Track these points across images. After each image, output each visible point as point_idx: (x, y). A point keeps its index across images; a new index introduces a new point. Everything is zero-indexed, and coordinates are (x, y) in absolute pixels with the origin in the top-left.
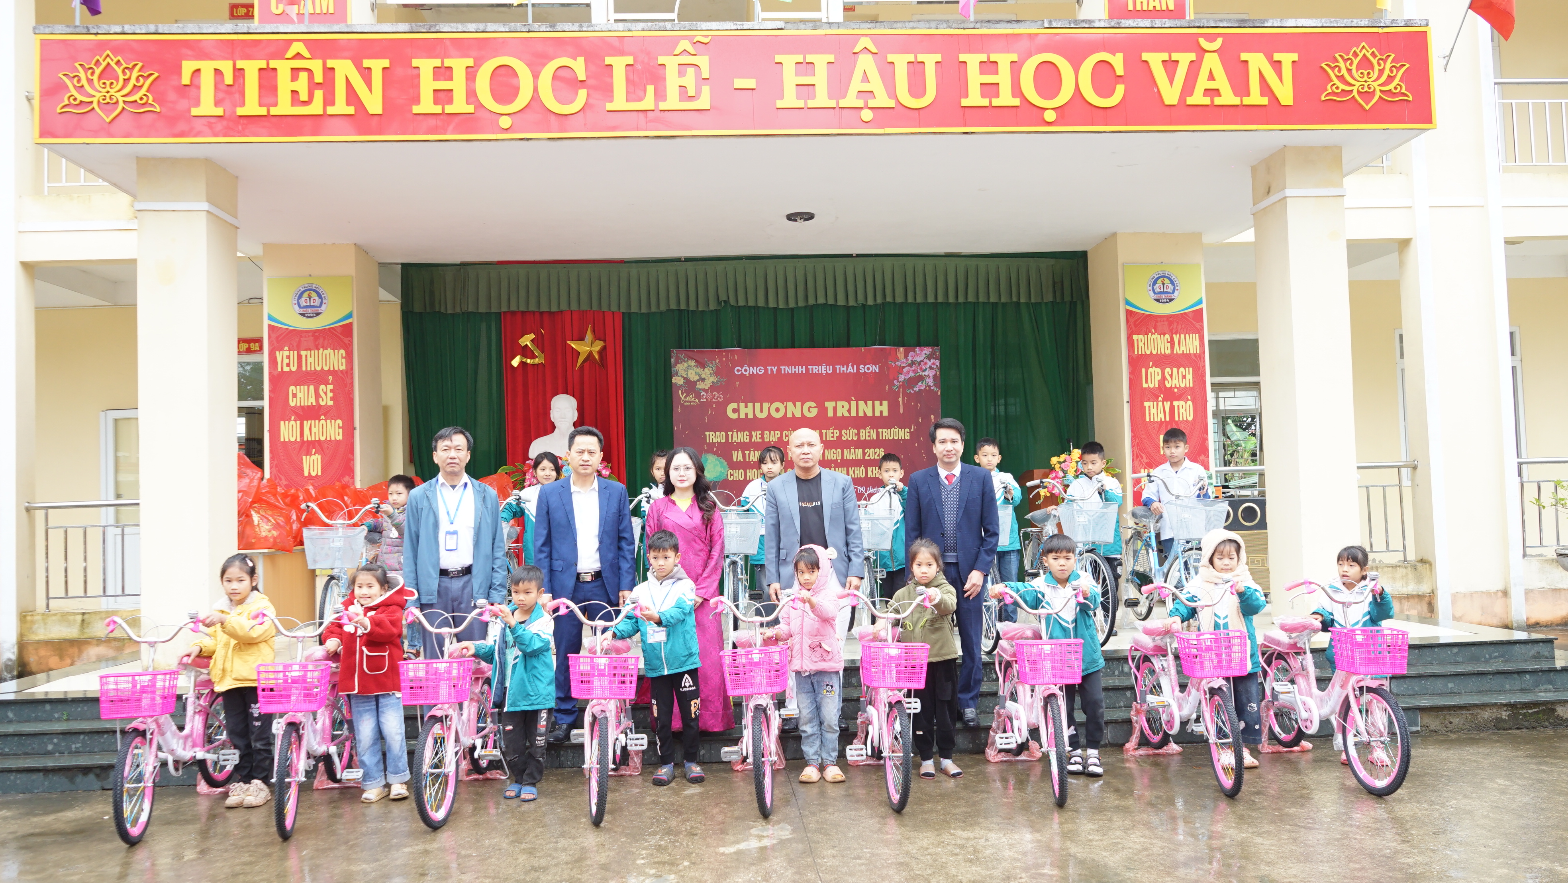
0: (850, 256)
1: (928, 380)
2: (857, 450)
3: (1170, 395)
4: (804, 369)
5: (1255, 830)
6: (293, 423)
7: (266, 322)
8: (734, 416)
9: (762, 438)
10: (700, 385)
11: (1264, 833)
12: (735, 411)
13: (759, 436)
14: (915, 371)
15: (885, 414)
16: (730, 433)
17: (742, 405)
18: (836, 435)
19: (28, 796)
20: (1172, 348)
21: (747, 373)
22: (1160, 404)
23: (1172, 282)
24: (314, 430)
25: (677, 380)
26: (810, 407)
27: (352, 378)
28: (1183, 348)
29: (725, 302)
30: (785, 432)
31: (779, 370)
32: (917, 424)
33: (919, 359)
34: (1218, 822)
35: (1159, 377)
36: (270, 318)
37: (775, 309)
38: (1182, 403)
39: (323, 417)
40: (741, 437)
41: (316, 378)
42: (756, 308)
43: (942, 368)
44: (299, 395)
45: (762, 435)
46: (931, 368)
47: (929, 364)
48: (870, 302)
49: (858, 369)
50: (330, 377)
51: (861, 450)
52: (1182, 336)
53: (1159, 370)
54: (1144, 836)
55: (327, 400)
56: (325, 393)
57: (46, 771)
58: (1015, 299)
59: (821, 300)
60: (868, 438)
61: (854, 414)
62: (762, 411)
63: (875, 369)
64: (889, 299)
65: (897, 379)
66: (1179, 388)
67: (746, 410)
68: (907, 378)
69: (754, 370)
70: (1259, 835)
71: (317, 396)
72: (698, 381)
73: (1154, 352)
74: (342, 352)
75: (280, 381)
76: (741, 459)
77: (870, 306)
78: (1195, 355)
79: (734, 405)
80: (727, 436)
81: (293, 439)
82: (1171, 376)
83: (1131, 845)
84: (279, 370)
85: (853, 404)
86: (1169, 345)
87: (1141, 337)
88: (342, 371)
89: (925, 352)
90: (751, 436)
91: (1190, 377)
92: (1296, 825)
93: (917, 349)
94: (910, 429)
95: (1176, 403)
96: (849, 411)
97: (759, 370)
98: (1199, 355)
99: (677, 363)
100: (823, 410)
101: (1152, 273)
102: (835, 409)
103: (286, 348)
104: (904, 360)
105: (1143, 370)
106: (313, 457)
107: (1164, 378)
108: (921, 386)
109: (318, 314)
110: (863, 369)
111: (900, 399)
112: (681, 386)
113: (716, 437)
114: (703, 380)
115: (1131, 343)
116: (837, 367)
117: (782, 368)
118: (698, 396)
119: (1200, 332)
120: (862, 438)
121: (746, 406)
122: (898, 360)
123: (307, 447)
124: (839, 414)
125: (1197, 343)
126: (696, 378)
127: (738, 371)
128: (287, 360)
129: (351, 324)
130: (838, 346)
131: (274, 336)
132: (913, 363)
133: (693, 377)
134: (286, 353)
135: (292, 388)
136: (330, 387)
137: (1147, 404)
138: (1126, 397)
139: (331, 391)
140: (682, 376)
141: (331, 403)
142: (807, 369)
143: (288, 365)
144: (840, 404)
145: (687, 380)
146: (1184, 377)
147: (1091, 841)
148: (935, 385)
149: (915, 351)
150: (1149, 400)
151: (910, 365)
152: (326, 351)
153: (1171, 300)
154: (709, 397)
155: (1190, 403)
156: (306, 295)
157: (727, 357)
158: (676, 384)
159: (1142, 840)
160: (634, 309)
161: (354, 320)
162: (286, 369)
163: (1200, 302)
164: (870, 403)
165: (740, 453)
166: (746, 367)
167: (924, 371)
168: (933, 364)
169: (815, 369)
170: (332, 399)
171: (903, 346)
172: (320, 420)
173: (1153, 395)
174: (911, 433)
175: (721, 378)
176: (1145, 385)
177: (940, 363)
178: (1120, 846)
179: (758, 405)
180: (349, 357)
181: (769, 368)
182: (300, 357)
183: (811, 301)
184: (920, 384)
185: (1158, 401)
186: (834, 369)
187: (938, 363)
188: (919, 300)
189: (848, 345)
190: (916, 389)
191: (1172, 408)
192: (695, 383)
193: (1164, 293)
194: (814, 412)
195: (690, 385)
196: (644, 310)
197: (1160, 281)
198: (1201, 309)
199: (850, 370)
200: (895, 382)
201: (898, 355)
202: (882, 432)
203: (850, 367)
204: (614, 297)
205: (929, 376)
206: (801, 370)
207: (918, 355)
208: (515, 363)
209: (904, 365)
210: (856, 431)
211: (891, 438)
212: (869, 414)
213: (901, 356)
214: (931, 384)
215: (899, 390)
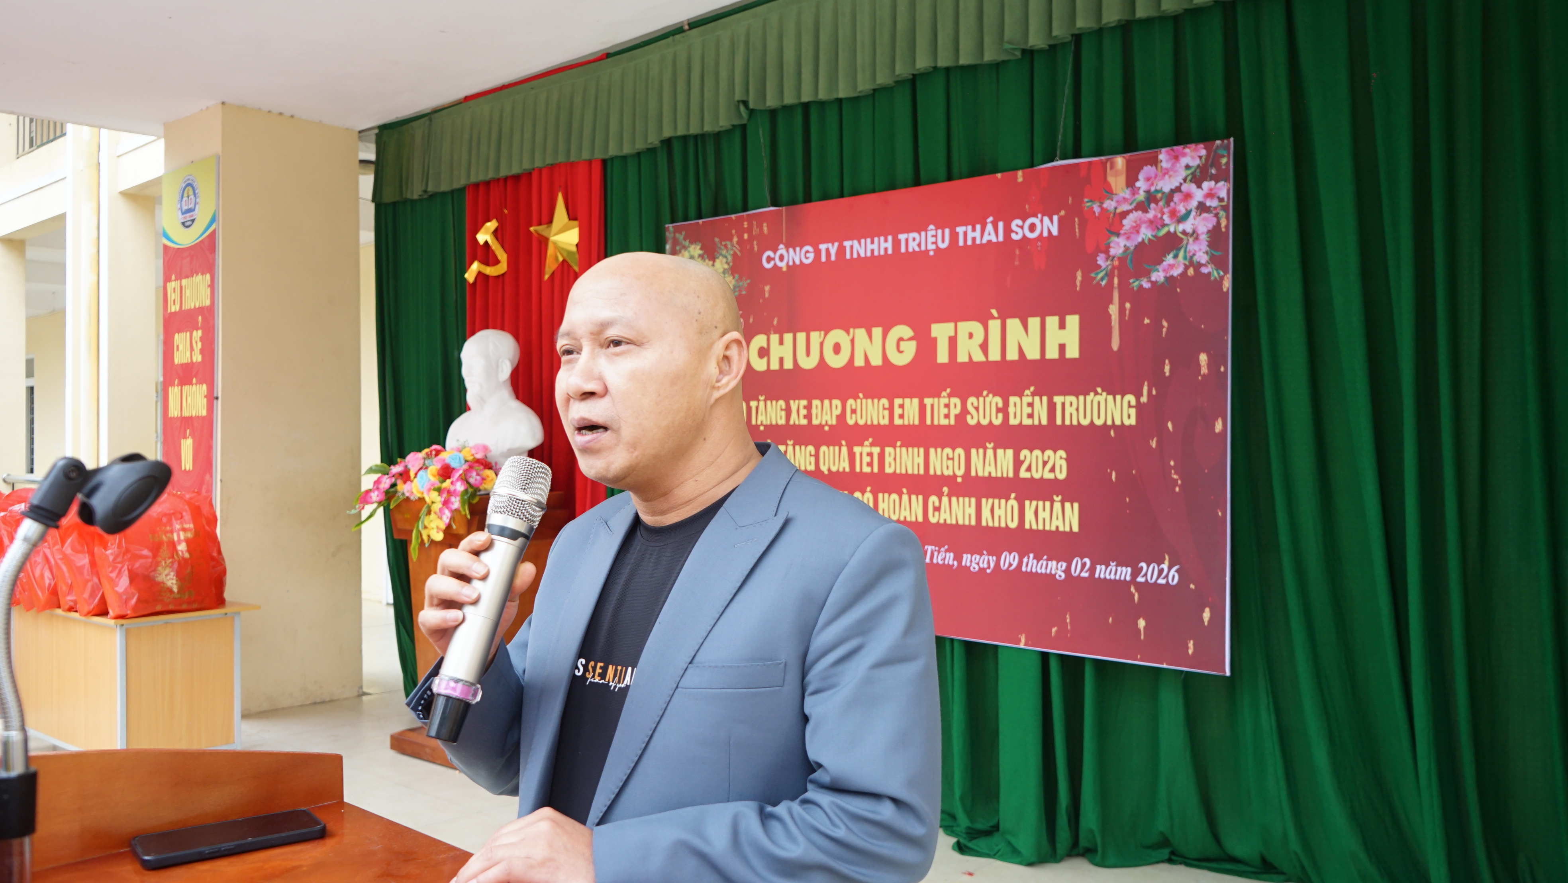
1: (1192, 247)
2: (1000, 452)
4: (889, 245)
9: (808, 416)
12: (763, 353)
13: (803, 412)
14: (1156, 224)
15: (1073, 352)
16: (753, 404)
17: (772, 339)
18: (955, 411)
21: (782, 265)
26: (901, 339)
27: (215, 316)
29: (745, 104)
30: (851, 402)
31: (841, 250)
32: (1157, 380)
33: (1166, 185)
36: (164, 234)
40: (773, 413)
42: (802, 106)
43: (1236, 205)
45: (808, 408)
46: (1202, 208)
47: (1198, 195)
49: (1008, 231)
51: (1010, 452)
60: (1027, 422)
61: (995, 355)
62: (808, 352)
63: (1049, 226)
65: (1106, 251)
67: (782, 351)
68: (1131, 245)
69: (795, 256)
74: (205, 278)
77: (1042, 51)
79: (761, 340)
84: (172, 308)
85: (995, 326)
88: (207, 308)
89: (1184, 161)
90: (787, 412)
93: (1163, 156)
94: (1138, 396)
96: (984, 347)
97: (803, 255)
100: (926, 345)
102: (953, 342)
104: (1126, 193)
108: (1173, 265)
109: (193, 221)
110: (1020, 230)
111: (1113, 310)
116: (960, 230)
117: (846, 244)
120: (1013, 421)
121: (782, 342)
122: (1109, 192)
124: (962, 358)
127: (769, 259)
129: (216, 229)
132: (1151, 198)
139: (201, 339)
142: (896, 243)
144: (965, 327)
148: (1213, 260)
149: (1155, 162)
151: (1142, 207)
152: (197, 278)
156: (186, 193)
157: (750, 230)
160: (615, 148)
161: (219, 223)
164: (1034, 322)
166: (782, 250)
167: (1181, 220)
168: (1210, 195)
169: (912, 241)
171: (1122, 149)
174: (1139, 407)
175: (740, 278)
177: (1235, 192)
179: (800, 338)
180: (213, 285)
181: (824, 247)
184: (1169, 259)
186: (954, 236)
187: (1224, 189)
189: (989, 169)
190: (1158, 276)
194: (910, 351)
196: (628, 148)
199: (990, 235)
200: (1101, 260)
201: (1111, 179)
202: (1063, 404)
203: (990, 227)
204: (587, 131)
205: (1195, 234)
206: (882, 246)
207: (1166, 172)
208: (470, 276)
209: (1125, 207)
210: (999, 400)
211: (1085, 422)
212: (1033, 354)
213: (1117, 181)
214: (1202, 257)
215: (1110, 282)
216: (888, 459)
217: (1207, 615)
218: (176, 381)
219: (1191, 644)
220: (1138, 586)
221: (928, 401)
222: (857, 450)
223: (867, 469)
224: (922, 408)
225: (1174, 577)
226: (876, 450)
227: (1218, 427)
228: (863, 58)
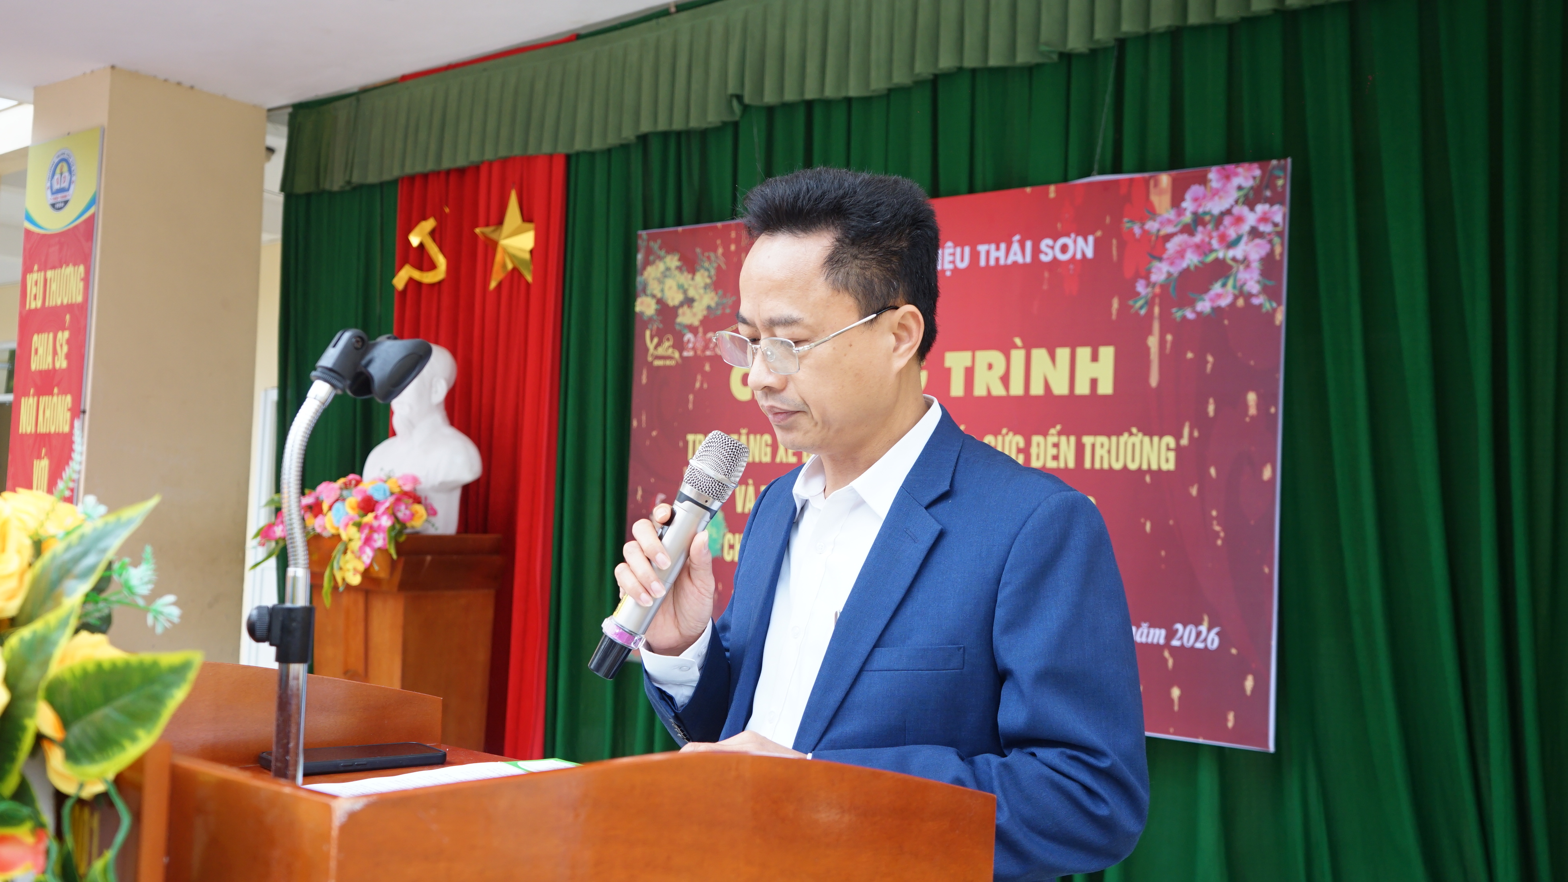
1: (1243, 275)
14: (1203, 249)
15: (1106, 388)
25: (645, 306)
27: (89, 317)
32: (1200, 420)
33: (1216, 207)
39: (56, 390)
40: (756, 449)
43: (1293, 231)
46: (1255, 233)
47: (1251, 219)
49: (1036, 251)
50: (68, 317)
56: (62, 347)
60: (1051, 464)
61: (1017, 389)
63: (1085, 247)
65: (1147, 276)
68: (1175, 271)
72: (681, 305)
74: (81, 268)
85: (1018, 356)
88: (79, 305)
89: (1236, 181)
93: (1213, 175)
94: (1178, 437)
96: (1005, 379)
99: (647, 263)
102: (969, 373)
104: (1171, 214)
108: (1221, 295)
109: (66, 203)
110: (1049, 250)
111: (1153, 342)
112: (650, 319)
116: (983, 249)
118: (679, 345)
122: (1151, 212)
124: (979, 391)
126: (678, 298)
132: (1199, 220)
133: (674, 298)
140: (654, 296)
144: (984, 357)
145: (660, 301)
148: (1265, 290)
149: (1203, 181)
151: (1189, 230)
152: (67, 269)
154: (700, 345)
156: (58, 170)
157: (737, 241)
158: (642, 313)
160: (582, 142)
164: (1063, 353)
165: (751, 490)
167: (1231, 245)
168: (1264, 219)
170: (67, 356)
171: (1168, 166)
174: (1179, 450)
175: (724, 295)
177: (1292, 216)
180: (87, 280)
184: (1217, 288)
186: (975, 255)
187: (1279, 214)
189: (1018, 182)
190: (1204, 306)
192: (675, 311)
195: (667, 317)
196: (597, 143)
199: (1018, 254)
200: (1140, 287)
201: (1155, 198)
202: (1093, 446)
203: (1016, 247)
204: (549, 122)
205: (1245, 262)
207: (1215, 193)
208: (400, 280)
209: (1169, 229)
210: (1020, 438)
211: (1117, 466)
212: (1060, 388)
213: (1161, 200)
214: (1253, 286)
215: (1150, 313)
217: (1249, 683)
218: (32, 391)
219: (1231, 717)
220: (1174, 651)
225: (1213, 641)
227: (1267, 473)
228: (878, 53)
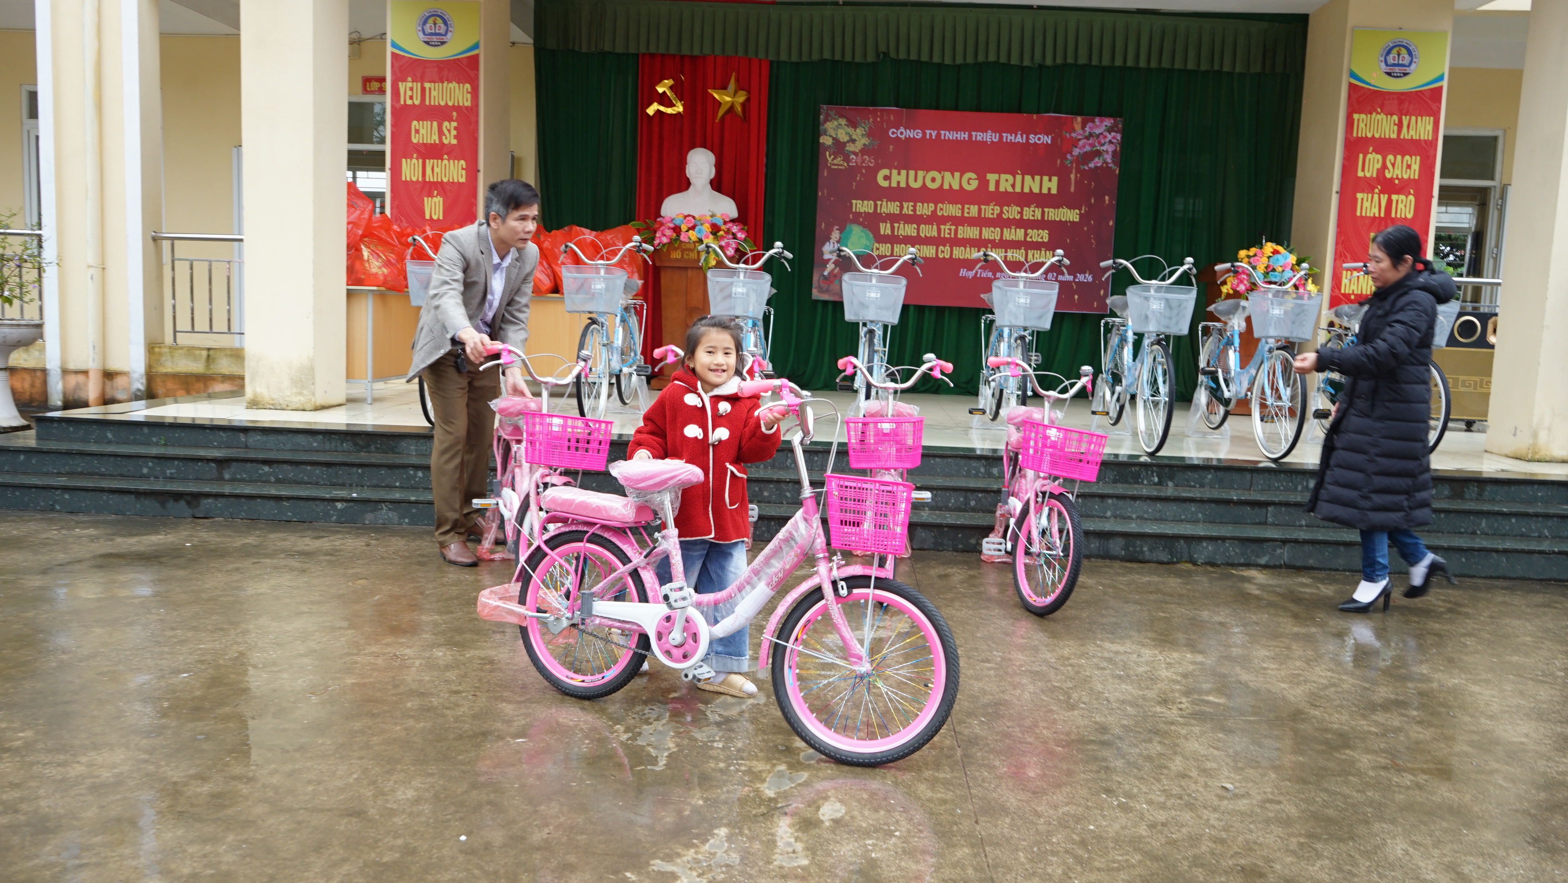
0: (1030, 7)
1: (1106, 156)
2: (1018, 230)
3: (1390, 187)
4: (966, 136)
5: (1469, 676)
6: (414, 161)
7: (389, 49)
8: (884, 184)
9: (914, 210)
10: (850, 147)
11: (1480, 681)
12: (886, 178)
13: (911, 208)
14: (1093, 145)
15: (1054, 191)
16: (879, 203)
17: (895, 172)
18: (997, 212)
19: (119, 517)
20: (1399, 131)
21: (903, 137)
22: (1376, 196)
23: (1410, 53)
24: (436, 170)
25: (826, 140)
26: (970, 179)
27: (477, 116)
28: (1412, 132)
29: (884, 53)
30: (940, 205)
31: (939, 135)
32: (1089, 205)
33: (1098, 131)
34: (1422, 662)
35: (1379, 166)
36: (394, 45)
37: (940, 65)
38: (1402, 197)
39: (446, 156)
40: (891, 208)
41: (439, 114)
42: (918, 62)
43: (1123, 143)
44: (422, 131)
45: (915, 206)
46: (1110, 142)
47: (1109, 137)
48: (1049, 62)
49: (1028, 138)
50: (455, 114)
51: (1023, 231)
52: (1413, 118)
53: (1379, 157)
54: (1331, 670)
55: (450, 139)
56: (449, 131)
57: (138, 493)
58: (1216, 68)
59: (992, 58)
60: (1031, 218)
61: (1018, 189)
62: (916, 180)
63: (1047, 139)
64: (1070, 60)
65: (1071, 153)
66: (1401, 180)
67: (899, 178)
68: (1082, 152)
69: (910, 134)
70: (1475, 682)
71: (441, 133)
72: (848, 142)
73: (1377, 136)
74: (468, 86)
75: (403, 115)
76: (889, 232)
77: (1048, 67)
78: (1425, 141)
79: (886, 172)
80: (876, 206)
81: (414, 179)
82: (1393, 165)
83: (1315, 678)
84: (402, 102)
85: (1019, 178)
86: (1396, 128)
87: (1363, 116)
88: (467, 108)
89: (1105, 123)
90: (902, 207)
91: (1416, 167)
92: (1521, 676)
93: (1097, 120)
94: (1080, 210)
95: (1394, 197)
96: (1013, 186)
97: (917, 134)
98: (1431, 142)
99: (826, 120)
100: (983, 183)
101: (1387, 40)
102: (998, 183)
103: (410, 79)
104: (1081, 132)
105: (1361, 156)
106: (435, 199)
107: (1384, 166)
108: (1097, 162)
109: (443, 43)
110: (1033, 139)
111: (1073, 176)
112: (829, 147)
113: (863, 206)
114: (853, 141)
115: (1350, 123)
116: (1004, 135)
117: (942, 132)
118: (847, 159)
119: (1435, 114)
120: (1025, 218)
121: (899, 174)
122: (1074, 130)
123: (429, 188)
124: (1002, 189)
125: (1430, 128)
126: (846, 139)
127: (893, 133)
128: (410, 93)
129: (477, 56)
130: (1009, 111)
131: (397, 65)
132: (1091, 135)
133: (843, 137)
134: (409, 85)
135: (415, 123)
136: (454, 124)
137: (1359, 196)
138: (1336, 186)
139: (455, 128)
140: (831, 136)
141: (454, 142)
142: (970, 136)
143: (411, 98)
144: (1004, 177)
145: (835, 139)
146: (1409, 167)
147: (1265, 669)
148: (1113, 162)
149: (1093, 122)
150: (1363, 191)
151: (1087, 138)
152: (451, 85)
153: (1405, 74)
154: (859, 161)
155: (1412, 198)
156: (431, 21)
157: (881, 117)
158: (824, 143)
159: (1329, 674)
160: (783, 57)
161: (481, 52)
162: (409, 102)
163: (1441, 78)
164: (1037, 178)
165: (888, 225)
166: (902, 129)
167: (1102, 145)
168: (1114, 137)
169: (979, 136)
170: (456, 137)
171: (1080, 114)
172: (442, 159)
173: (1368, 185)
174: (1080, 215)
175: (874, 140)
176: (1360, 174)
177: (1122, 138)
178: (1302, 678)
179: (912, 173)
180: (475, 93)
181: (928, 132)
182: (423, 89)
183: (981, 59)
184: (1096, 159)
185: (1373, 193)
186: (1001, 137)
187: (1119, 137)
188: (1106, 62)
189: (1020, 111)
190: (1092, 165)
191: (1389, 202)
192: (844, 144)
193: (1398, 65)
194: (974, 184)
195: (839, 147)
196: (795, 59)
197: (1395, 51)
198: (1441, 88)
199: (1019, 139)
200: (1069, 156)
201: (1075, 125)
202: (1048, 212)
203: (1019, 136)
205: (1107, 152)
206: (963, 136)
207: (1097, 126)
208: (651, 111)
209: (1080, 137)
210: (1019, 209)
211: (1057, 219)
212: (1036, 190)
213: (1078, 126)
214: (1109, 160)
215: (1072, 166)
216: (959, 232)
217: (1102, 292)
219: (1096, 303)
220: (1076, 283)
221: (983, 207)
222: (942, 227)
223: (947, 236)
224: (980, 210)
225: (1090, 279)
226: (953, 228)
227: (1110, 223)
228: (959, 48)
